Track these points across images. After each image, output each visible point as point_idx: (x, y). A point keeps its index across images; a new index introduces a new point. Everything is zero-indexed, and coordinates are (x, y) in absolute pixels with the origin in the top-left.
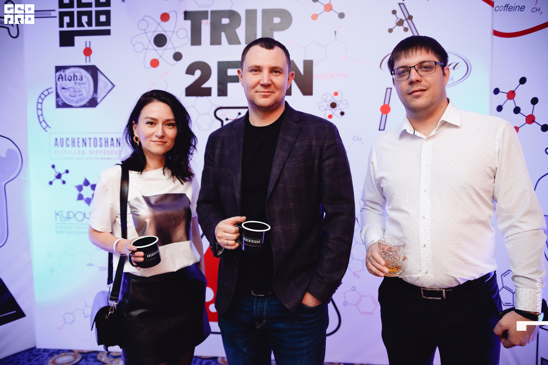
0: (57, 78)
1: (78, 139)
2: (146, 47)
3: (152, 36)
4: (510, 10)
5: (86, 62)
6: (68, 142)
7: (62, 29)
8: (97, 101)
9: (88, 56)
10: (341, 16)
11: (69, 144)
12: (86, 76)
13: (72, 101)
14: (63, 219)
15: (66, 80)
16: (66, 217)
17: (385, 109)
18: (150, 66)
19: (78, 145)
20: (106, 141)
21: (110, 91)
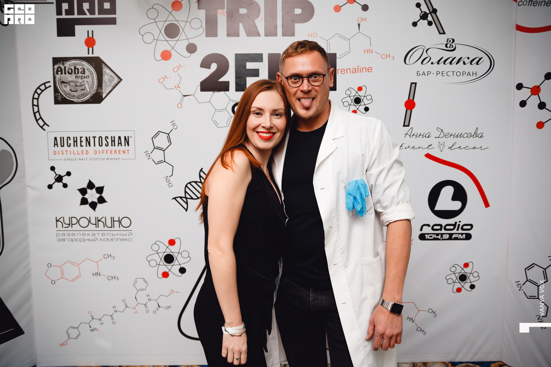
0: (55, 70)
1: (81, 137)
2: (156, 38)
3: (162, 26)
4: (535, 5)
5: (89, 54)
6: (69, 142)
7: (60, 17)
8: (103, 97)
9: (90, 47)
10: (365, 8)
11: (70, 144)
12: (88, 69)
13: (74, 96)
14: (65, 225)
15: (65, 73)
16: (68, 223)
17: (410, 105)
18: (161, 58)
19: (81, 144)
20: (113, 140)
21: (117, 85)
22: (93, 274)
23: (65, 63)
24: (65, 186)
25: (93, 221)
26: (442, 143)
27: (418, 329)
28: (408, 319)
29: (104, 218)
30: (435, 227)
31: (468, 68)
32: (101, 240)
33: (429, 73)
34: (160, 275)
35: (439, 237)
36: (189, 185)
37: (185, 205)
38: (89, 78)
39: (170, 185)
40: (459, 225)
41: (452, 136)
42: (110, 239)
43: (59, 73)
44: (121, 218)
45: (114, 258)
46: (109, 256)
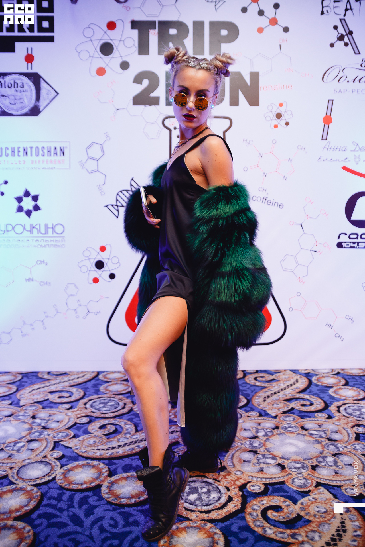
1: (19, 148)
2: (91, 55)
3: (98, 45)
5: (28, 69)
6: (7, 152)
7: (1, 34)
8: (40, 110)
9: (29, 63)
10: (286, 30)
11: (8, 154)
12: (27, 84)
13: (13, 109)
15: (5, 87)
16: (4, 230)
17: (328, 120)
18: (96, 74)
19: (18, 154)
20: (49, 150)
21: (53, 99)
22: (26, 280)
23: (5, 77)
24: (2, 193)
25: (28, 228)
26: (357, 156)
27: (336, 336)
28: (327, 326)
29: (38, 226)
30: (352, 236)
32: (35, 246)
33: (345, 90)
34: (91, 281)
35: (356, 245)
36: (120, 194)
37: (116, 213)
38: (27, 91)
39: (102, 193)
42: (43, 245)
44: (54, 225)
45: (47, 264)
46: (42, 262)
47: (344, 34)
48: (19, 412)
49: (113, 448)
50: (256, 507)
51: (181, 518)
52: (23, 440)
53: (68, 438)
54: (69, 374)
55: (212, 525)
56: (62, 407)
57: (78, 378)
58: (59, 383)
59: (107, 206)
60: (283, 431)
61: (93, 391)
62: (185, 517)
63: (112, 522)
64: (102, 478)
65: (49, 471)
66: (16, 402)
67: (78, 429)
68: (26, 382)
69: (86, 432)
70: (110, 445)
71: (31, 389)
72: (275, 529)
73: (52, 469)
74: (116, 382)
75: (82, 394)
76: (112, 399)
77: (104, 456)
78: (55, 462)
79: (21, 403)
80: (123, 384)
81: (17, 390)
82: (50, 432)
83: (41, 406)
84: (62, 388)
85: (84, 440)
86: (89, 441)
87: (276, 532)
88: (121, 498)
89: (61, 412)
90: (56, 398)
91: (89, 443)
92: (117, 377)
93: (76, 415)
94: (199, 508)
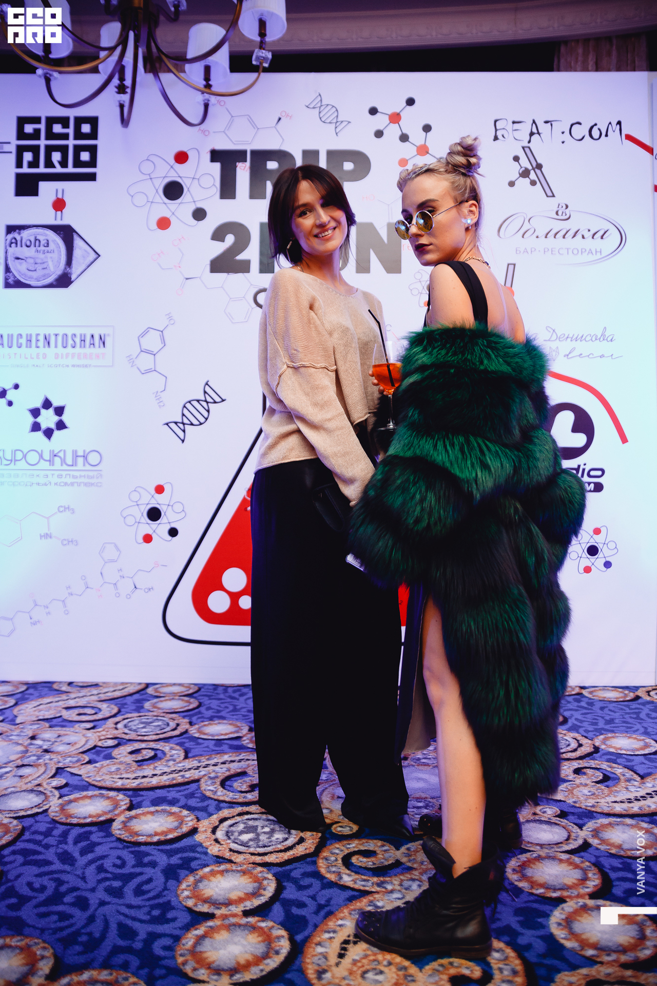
0: (8, 242)
1: (37, 335)
2: (150, 200)
3: (161, 184)
5: (56, 220)
6: (21, 341)
7: (20, 171)
8: (71, 279)
9: (59, 211)
11: (21, 344)
12: (54, 241)
13: (31, 278)
14: (5, 462)
15: (22, 246)
16: (10, 459)
18: (156, 227)
19: (36, 344)
20: (83, 339)
21: (92, 263)
22: (41, 536)
23: (22, 231)
24: (10, 404)
25: (47, 456)
26: (554, 348)
29: (62, 452)
31: (589, 243)
32: (56, 484)
33: (533, 250)
34: (141, 540)
36: (188, 405)
37: (181, 434)
38: (54, 252)
39: (161, 403)
40: (584, 470)
41: (569, 340)
42: (69, 483)
43: (13, 245)
44: (87, 451)
45: (73, 512)
46: (67, 508)
47: (530, 167)
48: (11, 730)
49: (144, 777)
50: (337, 851)
51: (221, 860)
52: (10, 764)
53: (79, 764)
54: (101, 686)
55: (265, 870)
56: (79, 726)
57: (114, 691)
58: (82, 697)
59: (167, 424)
60: (412, 763)
61: (134, 708)
62: (227, 859)
63: (119, 862)
64: (117, 812)
65: (40, 802)
66: (10, 718)
67: (98, 753)
68: (31, 694)
69: (109, 757)
70: (141, 774)
71: (38, 703)
72: (357, 876)
73: (47, 798)
74: (171, 698)
75: (115, 710)
76: (159, 718)
77: (128, 786)
78: (51, 792)
79: (18, 721)
80: (183, 700)
81: (16, 704)
82: (53, 756)
83: (47, 725)
84: (86, 703)
85: (102, 767)
86: (110, 769)
87: (357, 879)
88: (139, 835)
89: (76, 733)
90: (74, 715)
91: (109, 770)
92: (176, 692)
93: (99, 736)
94: (252, 850)
